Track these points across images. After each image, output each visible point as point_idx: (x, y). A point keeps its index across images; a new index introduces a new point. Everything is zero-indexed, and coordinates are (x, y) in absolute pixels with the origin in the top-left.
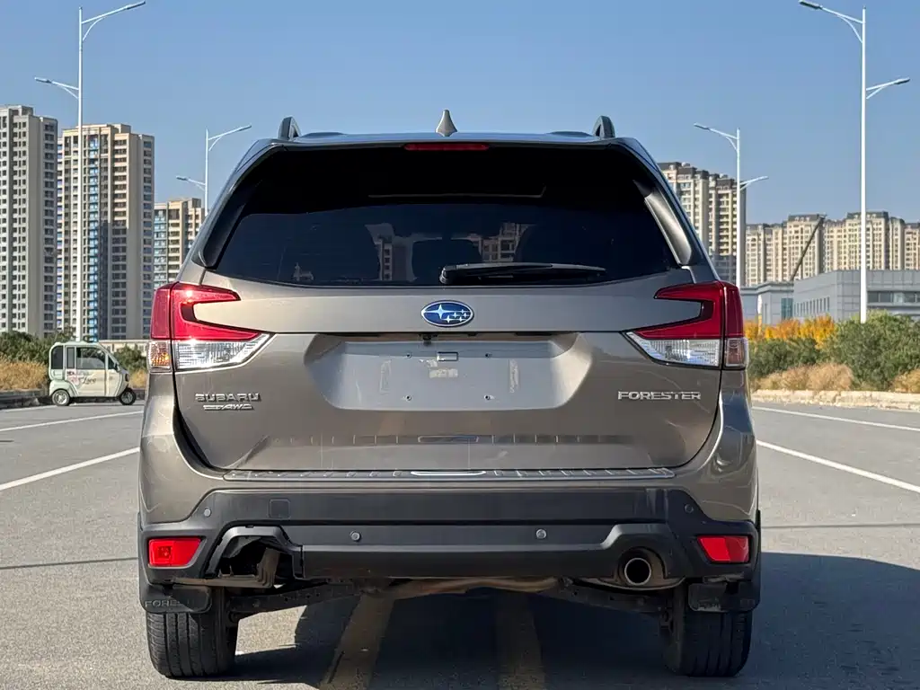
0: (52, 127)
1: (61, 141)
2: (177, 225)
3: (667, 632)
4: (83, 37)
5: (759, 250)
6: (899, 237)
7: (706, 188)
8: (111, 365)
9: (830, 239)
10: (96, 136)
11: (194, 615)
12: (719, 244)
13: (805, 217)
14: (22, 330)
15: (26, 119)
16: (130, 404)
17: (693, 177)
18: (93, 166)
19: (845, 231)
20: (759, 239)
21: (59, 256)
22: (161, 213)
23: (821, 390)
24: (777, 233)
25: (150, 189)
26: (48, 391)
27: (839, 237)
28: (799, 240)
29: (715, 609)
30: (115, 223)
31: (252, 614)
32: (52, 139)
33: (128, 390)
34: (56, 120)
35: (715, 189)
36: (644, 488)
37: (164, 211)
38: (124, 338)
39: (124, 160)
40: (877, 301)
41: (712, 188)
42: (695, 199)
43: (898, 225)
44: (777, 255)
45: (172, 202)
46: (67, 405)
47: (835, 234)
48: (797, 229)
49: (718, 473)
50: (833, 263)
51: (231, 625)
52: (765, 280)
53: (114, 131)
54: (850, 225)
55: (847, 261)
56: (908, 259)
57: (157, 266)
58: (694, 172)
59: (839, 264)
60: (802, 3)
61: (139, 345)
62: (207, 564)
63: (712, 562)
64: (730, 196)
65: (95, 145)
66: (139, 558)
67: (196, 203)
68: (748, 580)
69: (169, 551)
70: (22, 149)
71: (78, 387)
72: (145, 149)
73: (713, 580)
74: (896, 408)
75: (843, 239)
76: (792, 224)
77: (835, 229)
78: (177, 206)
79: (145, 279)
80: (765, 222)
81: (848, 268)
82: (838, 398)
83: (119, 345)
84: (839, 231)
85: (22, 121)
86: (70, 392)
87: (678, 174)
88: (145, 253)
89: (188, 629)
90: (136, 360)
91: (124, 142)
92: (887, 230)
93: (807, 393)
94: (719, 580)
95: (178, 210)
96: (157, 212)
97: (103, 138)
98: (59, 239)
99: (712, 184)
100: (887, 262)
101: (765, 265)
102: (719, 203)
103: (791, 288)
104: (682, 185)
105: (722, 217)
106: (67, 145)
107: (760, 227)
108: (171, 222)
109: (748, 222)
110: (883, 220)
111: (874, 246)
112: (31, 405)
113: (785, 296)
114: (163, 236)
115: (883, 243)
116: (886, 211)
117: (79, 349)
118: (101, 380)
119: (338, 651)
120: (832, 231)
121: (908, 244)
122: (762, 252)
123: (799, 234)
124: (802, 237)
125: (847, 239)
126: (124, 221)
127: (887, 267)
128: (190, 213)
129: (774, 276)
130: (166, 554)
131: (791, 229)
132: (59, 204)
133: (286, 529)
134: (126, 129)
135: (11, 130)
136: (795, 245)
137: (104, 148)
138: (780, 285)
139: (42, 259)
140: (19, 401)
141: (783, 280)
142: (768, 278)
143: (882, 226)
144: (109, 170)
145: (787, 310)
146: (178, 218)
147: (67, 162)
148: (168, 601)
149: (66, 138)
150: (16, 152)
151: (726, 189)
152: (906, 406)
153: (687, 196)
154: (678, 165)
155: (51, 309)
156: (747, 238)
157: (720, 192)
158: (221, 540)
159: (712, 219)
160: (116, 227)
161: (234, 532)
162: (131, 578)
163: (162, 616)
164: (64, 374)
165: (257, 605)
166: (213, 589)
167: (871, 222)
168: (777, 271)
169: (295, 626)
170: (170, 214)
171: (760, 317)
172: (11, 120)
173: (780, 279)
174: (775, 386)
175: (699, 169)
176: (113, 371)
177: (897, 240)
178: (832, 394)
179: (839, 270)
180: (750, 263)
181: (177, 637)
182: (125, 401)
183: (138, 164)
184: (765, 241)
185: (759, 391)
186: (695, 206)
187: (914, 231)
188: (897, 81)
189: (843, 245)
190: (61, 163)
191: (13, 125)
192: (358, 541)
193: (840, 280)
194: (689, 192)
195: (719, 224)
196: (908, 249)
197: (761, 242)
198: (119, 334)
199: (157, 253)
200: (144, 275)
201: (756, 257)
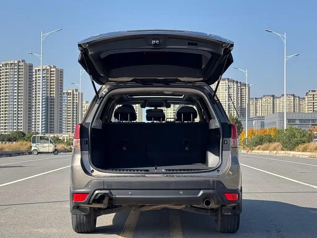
0: (31, 66)
1: (34, 71)
2: (70, 97)
3: (216, 220)
4: (43, 39)
5: (254, 106)
6: (298, 102)
7: (237, 86)
8: (51, 142)
9: (276, 103)
10: (45, 69)
11: (85, 215)
12: (241, 104)
13: (268, 95)
14: (21, 130)
15: (23, 64)
16: (57, 154)
17: (233, 83)
18: (44, 79)
19: (281, 100)
20: (254, 103)
21: (33, 107)
22: (65, 93)
23: (272, 150)
24: (260, 101)
25: (62, 86)
26: (31, 150)
27: (279, 102)
28: (267, 103)
29: (229, 214)
30: (51, 96)
31: (101, 215)
32: (31, 70)
33: (56, 150)
34: (32, 64)
35: (240, 87)
36: (209, 180)
37: (66, 93)
38: (53, 133)
39: (54, 77)
40: (291, 123)
41: (239, 86)
42: (234, 90)
43: (298, 99)
44: (260, 107)
45: (69, 90)
46: (37, 154)
47: (278, 101)
48: (266, 99)
49: (230, 176)
50: (277, 110)
51: (95, 218)
52: (256, 115)
53: (51, 68)
54: (282, 98)
55: (282, 110)
56: (301, 109)
57: (64, 110)
58: (234, 81)
59: (279, 110)
60: (266, 30)
61: (58, 135)
62: (89, 201)
63: (228, 201)
64: (245, 89)
65: (45, 72)
66: (70, 201)
67: (76, 90)
68: (238, 206)
69: (79, 197)
70: (21, 73)
71: (41, 149)
72: (60, 73)
73: (229, 206)
74: (295, 156)
75: (280, 103)
76: (264, 98)
77: (278, 100)
78: (71, 91)
79: (60, 114)
80: (256, 97)
81: (282, 112)
82: (277, 153)
83: (52, 135)
84: (279, 100)
85: (22, 64)
86: (38, 151)
87: (228, 82)
88: (60, 106)
89: (83, 219)
90: (57, 140)
91: (54, 71)
92: (294, 100)
93: (268, 152)
94: (230, 205)
95: (71, 93)
96: (64, 93)
97: (47, 70)
98: (33, 102)
99: (239, 85)
100: (294, 110)
101: (256, 111)
102: (241, 91)
103: (264, 118)
104: (230, 85)
105: (242, 95)
106: (36, 72)
107: (254, 99)
108: (68, 96)
109: (250, 97)
110: (293, 97)
111: (290, 105)
112: (25, 155)
113: (261, 120)
114: (66, 101)
115: (293, 104)
116: (294, 94)
117: (41, 137)
118: (47, 147)
119: (124, 226)
120: (277, 100)
121: (301, 104)
122: (255, 107)
123: (267, 101)
124: (267, 102)
125: (282, 103)
126: (54, 96)
127: (294, 112)
128: (74, 94)
129: (259, 115)
130: (78, 198)
131: (264, 99)
132: (33, 91)
133: (111, 191)
134: (54, 67)
135: (18, 67)
136: (265, 105)
137: (47, 73)
138: (260, 117)
139: (28, 108)
140: (22, 153)
141: (261, 116)
142: (257, 115)
143: (293, 99)
144: (49, 80)
145: (263, 125)
146: (71, 95)
147: (36, 77)
148: (78, 211)
149: (36, 70)
150: (20, 74)
151: (244, 87)
152: (298, 156)
153: (231, 89)
154: (228, 79)
155: (30, 124)
156: (250, 102)
157: (242, 88)
158: (93, 194)
159: (239, 96)
160: (51, 98)
161: (97, 192)
162: (68, 206)
163: (76, 215)
164: (36, 145)
165: (102, 213)
166: (90, 208)
167: (289, 97)
168: (260, 112)
169: (112, 219)
170: (68, 94)
171: (254, 127)
172: (18, 64)
173: (260, 115)
174: (259, 149)
175: (235, 80)
176: (51, 144)
177: (297, 103)
178: (275, 152)
179: (279, 112)
180: (251, 110)
181: (80, 221)
182: (55, 153)
183: (58, 78)
184: (256, 103)
185: (253, 151)
186: (234, 92)
187: (303, 100)
188: (295, 55)
189: (280, 104)
190: (34, 78)
191: (19, 66)
192: (131, 194)
193: (279, 116)
194: (232, 88)
195: (241, 98)
196: (301, 106)
197: (255, 104)
198: (52, 132)
199: (64, 106)
200: (60, 113)
201: (253, 108)
